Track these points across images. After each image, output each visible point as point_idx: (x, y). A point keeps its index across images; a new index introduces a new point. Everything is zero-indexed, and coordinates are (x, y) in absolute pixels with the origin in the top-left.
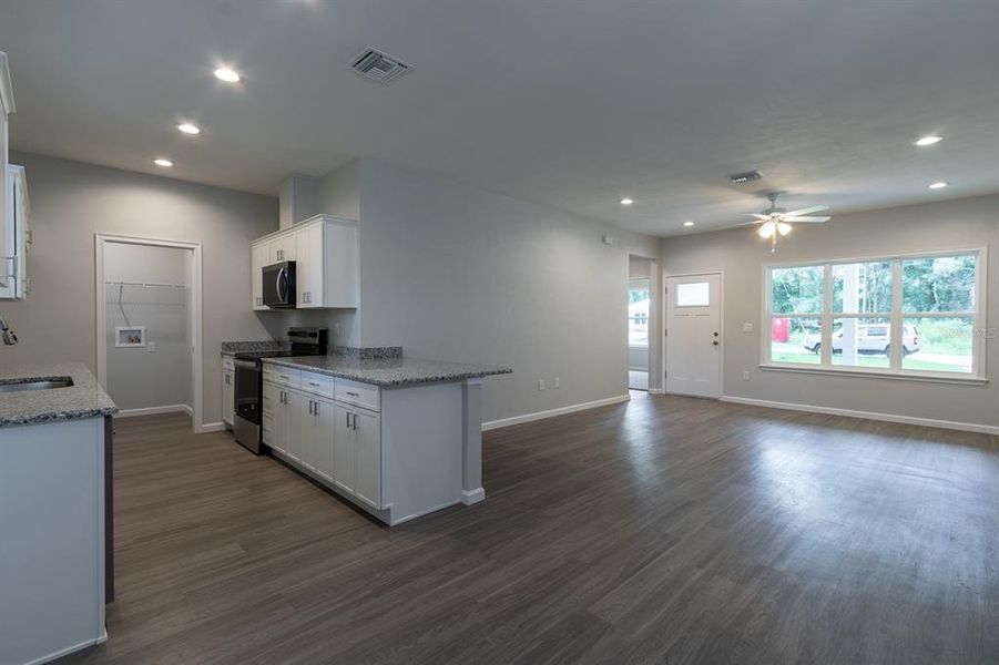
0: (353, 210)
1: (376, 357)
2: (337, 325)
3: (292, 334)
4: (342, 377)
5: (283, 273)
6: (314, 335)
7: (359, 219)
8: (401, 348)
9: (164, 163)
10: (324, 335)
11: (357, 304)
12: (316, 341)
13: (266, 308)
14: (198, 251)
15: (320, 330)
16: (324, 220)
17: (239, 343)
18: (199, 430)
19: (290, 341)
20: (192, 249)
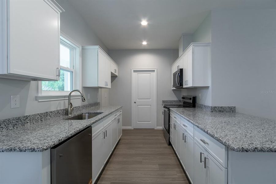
0: (208, 38)
1: (220, 111)
2: (200, 95)
3: (183, 98)
4: (198, 127)
5: (178, 74)
6: (190, 99)
7: (211, 42)
8: (235, 107)
9: (145, 43)
10: (194, 99)
11: (209, 84)
12: (191, 101)
13: (175, 88)
14: (156, 71)
15: (193, 97)
16: (193, 46)
17: (167, 101)
18: (156, 129)
19: (183, 101)
20: (154, 71)
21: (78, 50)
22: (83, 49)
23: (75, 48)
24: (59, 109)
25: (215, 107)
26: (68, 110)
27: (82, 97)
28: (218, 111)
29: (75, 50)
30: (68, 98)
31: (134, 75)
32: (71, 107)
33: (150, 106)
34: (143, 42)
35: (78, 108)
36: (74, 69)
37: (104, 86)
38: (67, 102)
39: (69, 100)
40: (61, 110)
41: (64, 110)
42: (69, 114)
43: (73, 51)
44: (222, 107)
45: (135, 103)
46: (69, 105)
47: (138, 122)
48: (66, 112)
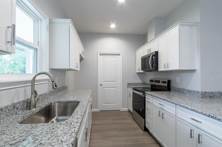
0: (196, 18)
1: (210, 97)
3: (152, 81)
6: (165, 82)
7: (199, 21)
9: (113, 26)
10: (169, 82)
12: (166, 85)
13: (142, 71)
14: (121, 55)
15: (168, 80)
16: (180, 25)
17: (132, 83)
18: (121, 110)
19: (150, 84)
20: (120, 54)
21: (45, 23)
22: (51, 22)
23: (41, 20)
24: (15, 101)
25: (205, 93)
26: (30, 101)
27: (53, 82)
28: (208, 97)
29: (41, 22)
30: (31, 84)
31: (100, 57)
32: (35, 97)
33: (115, 88)
34: (111, 25)
35: (44, 96)
36: (38, 45)
37: (74, 68)
38: (29, 89)
39: (33, 86)
40: (19, 103)
41: (24, 101)
42: (33, 108)
43: (38, 23)
44: (212, 93)
45: (101, 85)
46: (32, 94)
47: (104, 104)
48: (28, 105)
